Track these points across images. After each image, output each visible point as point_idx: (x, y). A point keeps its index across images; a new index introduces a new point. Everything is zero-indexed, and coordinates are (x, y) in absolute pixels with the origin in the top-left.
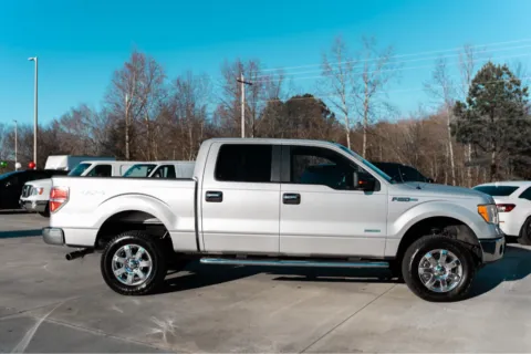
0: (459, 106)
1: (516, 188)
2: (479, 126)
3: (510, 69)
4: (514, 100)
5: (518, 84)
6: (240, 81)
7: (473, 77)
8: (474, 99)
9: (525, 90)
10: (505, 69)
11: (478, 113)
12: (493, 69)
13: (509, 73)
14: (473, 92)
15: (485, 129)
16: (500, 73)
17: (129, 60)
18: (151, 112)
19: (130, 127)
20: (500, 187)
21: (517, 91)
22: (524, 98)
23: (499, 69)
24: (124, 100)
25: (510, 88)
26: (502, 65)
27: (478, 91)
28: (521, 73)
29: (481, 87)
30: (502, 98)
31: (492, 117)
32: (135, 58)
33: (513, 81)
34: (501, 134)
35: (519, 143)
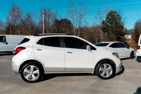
0: (104, 22)
1: (109, 44)
2: (108, 27)
3: (117, 12)
4: (118, 20)
5: (119, 16)
6: (42, 13)
7: (107, 14)
8: (107, 20)
9: (121, 18)
10: (116, 12)
11: (108, 24)
12: (113, 12)
13: (117, 13)
14: (107, 18)
15: (110, 28)
16: (114, 13)
18: (18, 22)
19: (12, 26)
20: (104, 43)
21: (119, 18)
22: (120, 20)
23: (114, 12)
24: (10, 18)
25: (117, 17)
26: (115, 11)
27: (109, 18)
28: (120, 13)
29: (109, 16)
30: (115, 20)
31: (112, 25)
33: (118, 15)
34: (114, 29)
35: (119, 32)
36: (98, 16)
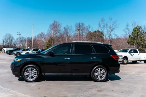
8: (133, 34)
17: (53, 22)
18: (58, 35)
21: (143, 33)
32: (54, 22)
33: (142, 30)
36: (126, 30)
